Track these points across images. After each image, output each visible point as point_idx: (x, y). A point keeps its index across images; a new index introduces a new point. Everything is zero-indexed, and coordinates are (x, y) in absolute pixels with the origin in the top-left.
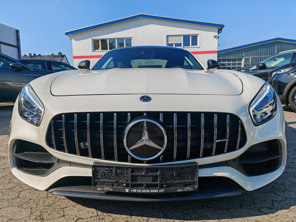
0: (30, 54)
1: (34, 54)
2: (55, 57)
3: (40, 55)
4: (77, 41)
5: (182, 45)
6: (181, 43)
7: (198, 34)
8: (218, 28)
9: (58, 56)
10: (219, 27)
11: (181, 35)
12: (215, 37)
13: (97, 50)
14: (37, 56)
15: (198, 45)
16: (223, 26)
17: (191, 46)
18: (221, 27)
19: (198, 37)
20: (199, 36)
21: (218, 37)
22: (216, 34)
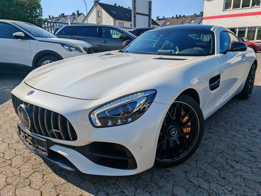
0: (177, 16)
1: (180, 15)
2: (197, 17)
3: (184, 16)
4: (209, 1)
9: (199, 16)
13: (228, 10)
14: (182, 17)
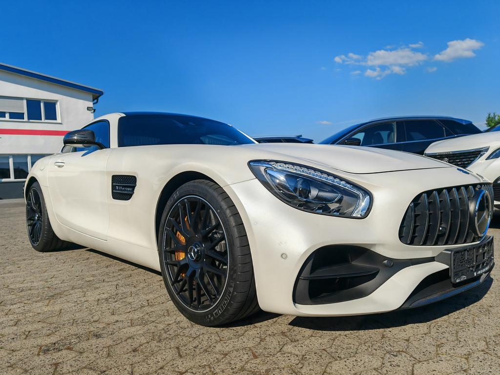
5: (26, 116)
6: (24, 113)
7: (57, 101)
8: (93, 96)
10: (94, 94)
11: (22, 99)
12: (88, 109)
15: (59, 120)
16: (101, 93)
17: (43, 120)
18: (98, 95)
19: (56, 106)
20: (58, 103)
21: (94, 110)
22: (91, 104)
